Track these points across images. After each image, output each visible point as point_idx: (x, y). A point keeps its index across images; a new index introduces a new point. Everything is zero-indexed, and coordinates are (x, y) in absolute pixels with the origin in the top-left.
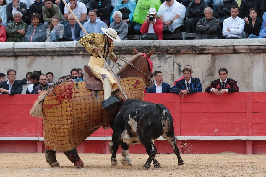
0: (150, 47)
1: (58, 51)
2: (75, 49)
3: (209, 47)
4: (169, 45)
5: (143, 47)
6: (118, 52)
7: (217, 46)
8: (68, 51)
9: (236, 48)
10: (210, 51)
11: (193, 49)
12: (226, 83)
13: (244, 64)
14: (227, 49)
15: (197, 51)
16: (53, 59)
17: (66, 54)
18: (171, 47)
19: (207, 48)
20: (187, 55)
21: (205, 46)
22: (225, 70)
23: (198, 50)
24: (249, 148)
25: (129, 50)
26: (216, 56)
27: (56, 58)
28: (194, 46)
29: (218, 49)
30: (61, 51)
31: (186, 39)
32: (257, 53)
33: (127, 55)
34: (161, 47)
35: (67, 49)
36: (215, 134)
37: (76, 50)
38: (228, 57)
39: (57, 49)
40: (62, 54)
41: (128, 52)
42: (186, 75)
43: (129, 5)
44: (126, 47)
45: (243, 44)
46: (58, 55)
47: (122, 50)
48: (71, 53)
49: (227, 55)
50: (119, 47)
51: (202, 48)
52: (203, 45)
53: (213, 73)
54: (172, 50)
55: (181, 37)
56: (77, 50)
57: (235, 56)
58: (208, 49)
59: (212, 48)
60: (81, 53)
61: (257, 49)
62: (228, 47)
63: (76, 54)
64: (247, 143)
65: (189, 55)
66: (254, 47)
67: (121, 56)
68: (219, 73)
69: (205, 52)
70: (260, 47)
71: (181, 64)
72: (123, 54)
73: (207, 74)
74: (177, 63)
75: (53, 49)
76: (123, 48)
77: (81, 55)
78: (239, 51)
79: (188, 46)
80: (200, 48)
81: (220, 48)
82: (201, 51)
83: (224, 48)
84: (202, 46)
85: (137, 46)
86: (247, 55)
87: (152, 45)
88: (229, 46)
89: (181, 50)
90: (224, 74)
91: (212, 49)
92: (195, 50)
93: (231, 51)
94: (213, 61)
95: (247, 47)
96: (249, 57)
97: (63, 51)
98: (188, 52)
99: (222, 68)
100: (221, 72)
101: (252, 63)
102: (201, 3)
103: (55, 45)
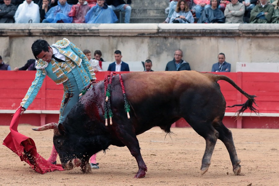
3: (7, 31)
7: (15, 30)
9: (31, 31)
10: (8, 34)
14: (24, 32)
19: (5, 31)
24: (43, 121)
26: (14, 39)
29: (16, 33)
32: (49, 36)
36: (12, 108)
38: (24, 40)
45: (38, 28)
49: (23, 38)
53: (10, 53)
59: (9, 31)
61: (50, 33)
64: (41, 116)
66: (48, 31)
69: (3, 34)
70: (53, 31)
73: (5, 54)
78: (34, 34)
81: (16, 31)
83: (20, 31)
88: (25, 30)
91: (9, 32)
93: (27, 34)
94: (11, 43)
95: (41, 31)
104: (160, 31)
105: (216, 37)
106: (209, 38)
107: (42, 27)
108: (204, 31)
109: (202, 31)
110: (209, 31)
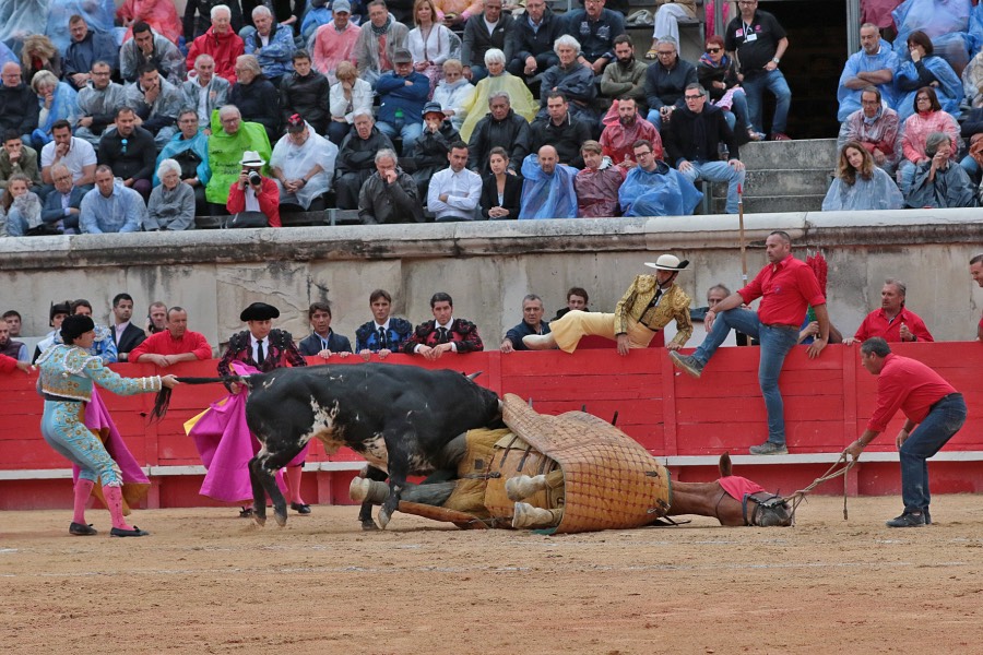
0: (252, 244)
1: (28, 260)
2: (66, 254)
3: (395, 244)
4: (297, 239)
5: (233, 245)
6: (172, 260)
7: (415, 241)
8: (50, 259)
9: (460, 243)
10: (398, 253)
11: (355, 248)
12: (451, 331)
13: (480, 282)
14: (440, 247)
15: (366, 254)
16: (13, 280)
17: (45, 266)
18: (302, 245)
19: (389, 244)
20: (340, 264)
21: (385, 240)
22: (446, 298)
23: (368, 251)
25: (200, 252)
26: (414, 266)
27: (21, 276)
28: (359, 242)
29: (418, 248)
30: (32, 260)
31: (338, 223)
32: (511, 256)
33: (196, 267)
34: (279, 244)
35: (49, 255)
37: (69, 255)
38: (441, 267)
39: (23, 256)
40: (36, 266)
41: (199, 258)
42: (381, 307)
43: (196, 143)
44: (191, 246)
45: (478, 235)
46: (26, 270)
47: (183, 255)
48: (58, 264)
49: (440, 262)
50: (175, 247)
51: (377, 244)
52: (382, 238)
53: (404, 306)
54: (305, 251)
55: (327, 221)
56: (73, 256)
57: (458, 263)
58: (393, 247)
59: (401, 244)
60: (83, 263)
61: (511, 246)
62: (442, 243)
63: (70, 265)
65: (347, 264)
66: (505, 242)
67: (181, 268)
68: (433, 306)
69: (385, 255)
70: (519, 241)
71: (328, 286)
72: (186, 264)
74: (318, 283)
75: (13, 255)
76: (184, 250)
77: (82, 268)
78: (468, 251)
79: (343, 241)
80: (372, 245)
81: (421, 244)
82: (376, 253)
83: (430, 243)
84: (378, 241)
85: (219, 242)
86: (489, 260)
87: (256, 241)
88: (444, 240)
89: (327, 252)
90: (446, 308)
91: (402, 248)
92: (361, 251)
93: (449, 252)
94: (406, 278)
95: (487, 241)
96: (491, 265)
97: (39, 260)
98: (344, 257)
99: (439, 294)
100: (438, 304)
101: (501, 280)
102: (372, 136)
103: (19, 245)
104: (810, 231)
105: (963, 244)
106: (946, 249)
107: (491, 232)
108: (931, 228)
109: (924, 229)
110: (944, 229)
